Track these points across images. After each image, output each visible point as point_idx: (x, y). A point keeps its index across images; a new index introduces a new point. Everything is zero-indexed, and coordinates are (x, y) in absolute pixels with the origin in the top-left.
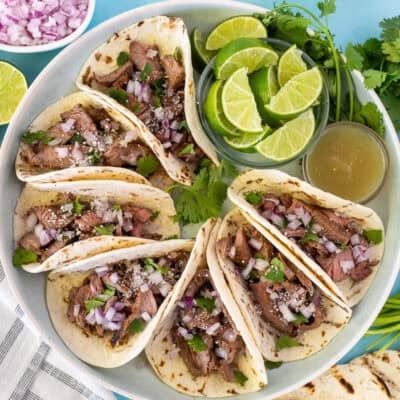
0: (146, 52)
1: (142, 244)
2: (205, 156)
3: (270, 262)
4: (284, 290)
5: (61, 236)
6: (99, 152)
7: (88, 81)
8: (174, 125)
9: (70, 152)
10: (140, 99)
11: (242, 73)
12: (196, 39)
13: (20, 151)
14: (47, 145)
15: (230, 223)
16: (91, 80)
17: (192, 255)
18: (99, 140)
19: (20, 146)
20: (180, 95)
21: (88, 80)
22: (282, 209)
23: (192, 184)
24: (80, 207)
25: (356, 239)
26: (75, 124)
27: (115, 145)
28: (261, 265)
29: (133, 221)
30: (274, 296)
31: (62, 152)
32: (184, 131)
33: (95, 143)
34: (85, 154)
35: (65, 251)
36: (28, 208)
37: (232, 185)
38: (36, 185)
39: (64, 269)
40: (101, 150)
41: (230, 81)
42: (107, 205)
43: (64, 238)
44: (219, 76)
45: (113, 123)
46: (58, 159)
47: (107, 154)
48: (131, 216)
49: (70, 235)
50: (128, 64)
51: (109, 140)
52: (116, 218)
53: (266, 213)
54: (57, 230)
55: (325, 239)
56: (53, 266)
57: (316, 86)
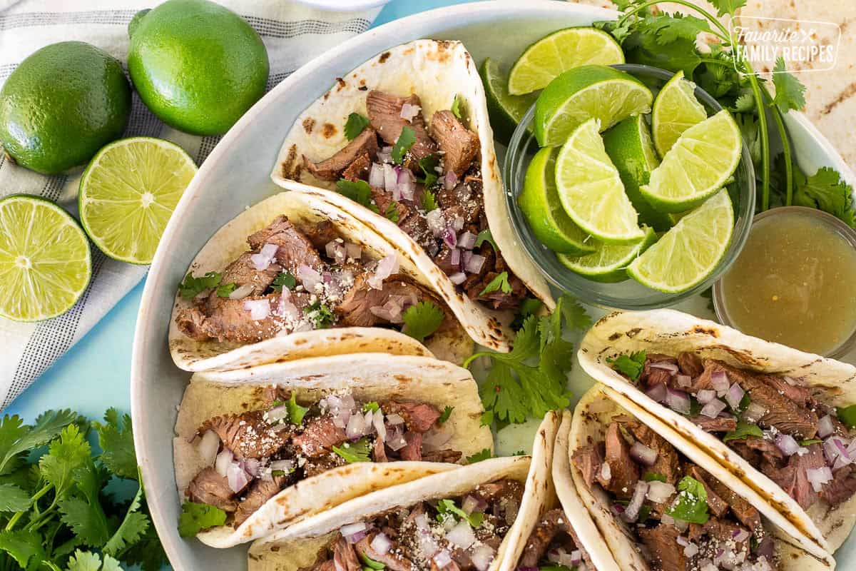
0: (399, 110)
1: (431, 473)
2: (530, 294)
3: (676, 485)
4: (706, 537)
5: (269, 471)
6: (328, 304)
7: (294, 172)
8: (466, 240)
9: (274, 307)
10: (396, 198)
11: (590, 130)
12: (489, 78)
13: (175, 314)
14: (227, 299)
15: (588, 417)
16: (299, 170)
17: (529, 486)
18: (326, 280)
19: (175, 305)
20: (471, 183)
21: (293, 169)
22: (683, 381)
23: (511, 349)
24: (300, 412)
25: (826, 425)
26: (278, 254)
27: (359, 287)
28: (659, 492)
29: (404, 429)
30: (690, 550)
31: (259, 309)
32: (488, 250)
33: (319, 287)
34: (303, 308)
35: (281, 501)
36: (199, 422)
37: (583, 346)
38: (213, 376)
39: (281, 535)
40: (333, 298)
41: (568, 146)
42: (353, 404)
43: (274, 474)
44: (545, 141)
45: (349, 247)
46: (252, 323)
47: (345, 305)
48: (401, 421)
49: (286, 467)
50: (367, 134)
51: (346, 279)
52: (373, 427)
53: (654, 391)
54: (259, 459)
55: (774, 430)
56: (259, 531)
57: (731, 146)
